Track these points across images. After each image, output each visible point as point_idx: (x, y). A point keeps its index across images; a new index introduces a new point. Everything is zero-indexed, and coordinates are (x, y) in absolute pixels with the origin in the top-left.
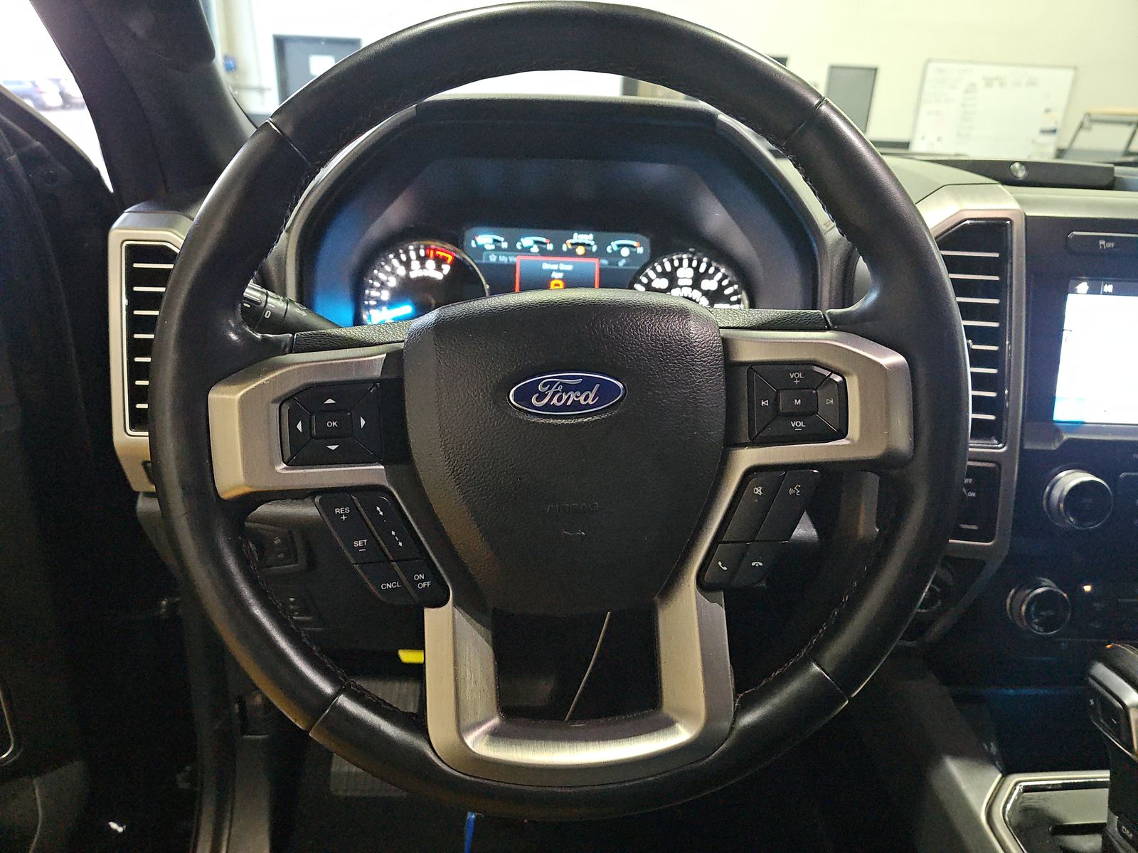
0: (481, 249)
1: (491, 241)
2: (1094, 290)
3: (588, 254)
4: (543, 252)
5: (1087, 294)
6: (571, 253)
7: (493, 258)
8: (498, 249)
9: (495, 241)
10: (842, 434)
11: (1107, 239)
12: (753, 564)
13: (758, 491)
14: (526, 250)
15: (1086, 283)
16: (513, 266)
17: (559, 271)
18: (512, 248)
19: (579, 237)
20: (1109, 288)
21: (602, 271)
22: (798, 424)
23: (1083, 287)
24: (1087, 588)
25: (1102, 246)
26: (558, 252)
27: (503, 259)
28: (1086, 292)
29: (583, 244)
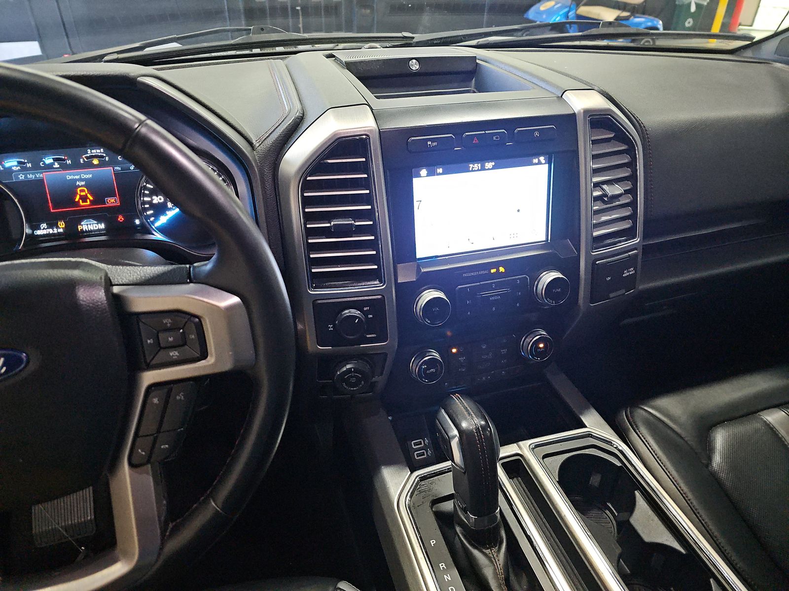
0: (9, 171)
1: (16, 163)
2: (431, 173)
3: (102, 164)
4: (64, 167)
5: (427, 176)
6: (89, 165)
7: (22, 177)
8: (24, 169)
9: (19, 163)
10: (204, 356)
11: (432, 140)
12: (162, 447)
13: (156, 401)
14: (50, 167)
15: (425, 170)
16: (42, 181)
17: (81, 180)
18: (36, 167)
19: (90, 152)
20: (440, 170)
21: (117, 174)
22: (174, 354)
23: (424, 172)
24: (454, 350)
25: (430, 145)
26: (76, 166)
27: (31, 176)
28: (426, 175)
29: (96, 157)
